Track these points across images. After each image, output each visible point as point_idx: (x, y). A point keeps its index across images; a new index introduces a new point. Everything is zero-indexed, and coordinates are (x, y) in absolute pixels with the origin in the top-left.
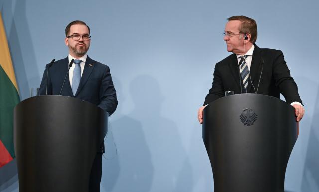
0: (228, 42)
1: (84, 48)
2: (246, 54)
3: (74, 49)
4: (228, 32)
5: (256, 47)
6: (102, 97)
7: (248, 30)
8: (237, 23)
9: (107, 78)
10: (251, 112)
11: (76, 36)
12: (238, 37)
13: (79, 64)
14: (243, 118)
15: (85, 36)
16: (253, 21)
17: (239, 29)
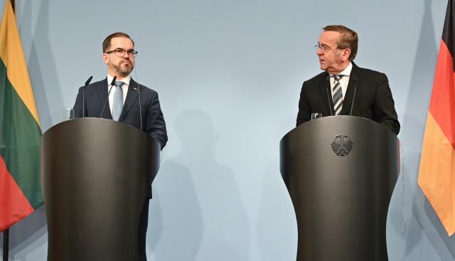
0: (322, 57)
1: (130, 66)
2: (341, 74)
3: (117, 68)
4: (323, 45)
5: (354, 66)
6: (150, 128)
7: (348, 45)
8: (335, 35)
9: (156, 106)
10: (346, 139)
11: (119, 51)
12: (335, 53)
13: (120, 86)
14: (335, 147)
15: (131, 51)
16: (354, 34)
17: (337, 43)
